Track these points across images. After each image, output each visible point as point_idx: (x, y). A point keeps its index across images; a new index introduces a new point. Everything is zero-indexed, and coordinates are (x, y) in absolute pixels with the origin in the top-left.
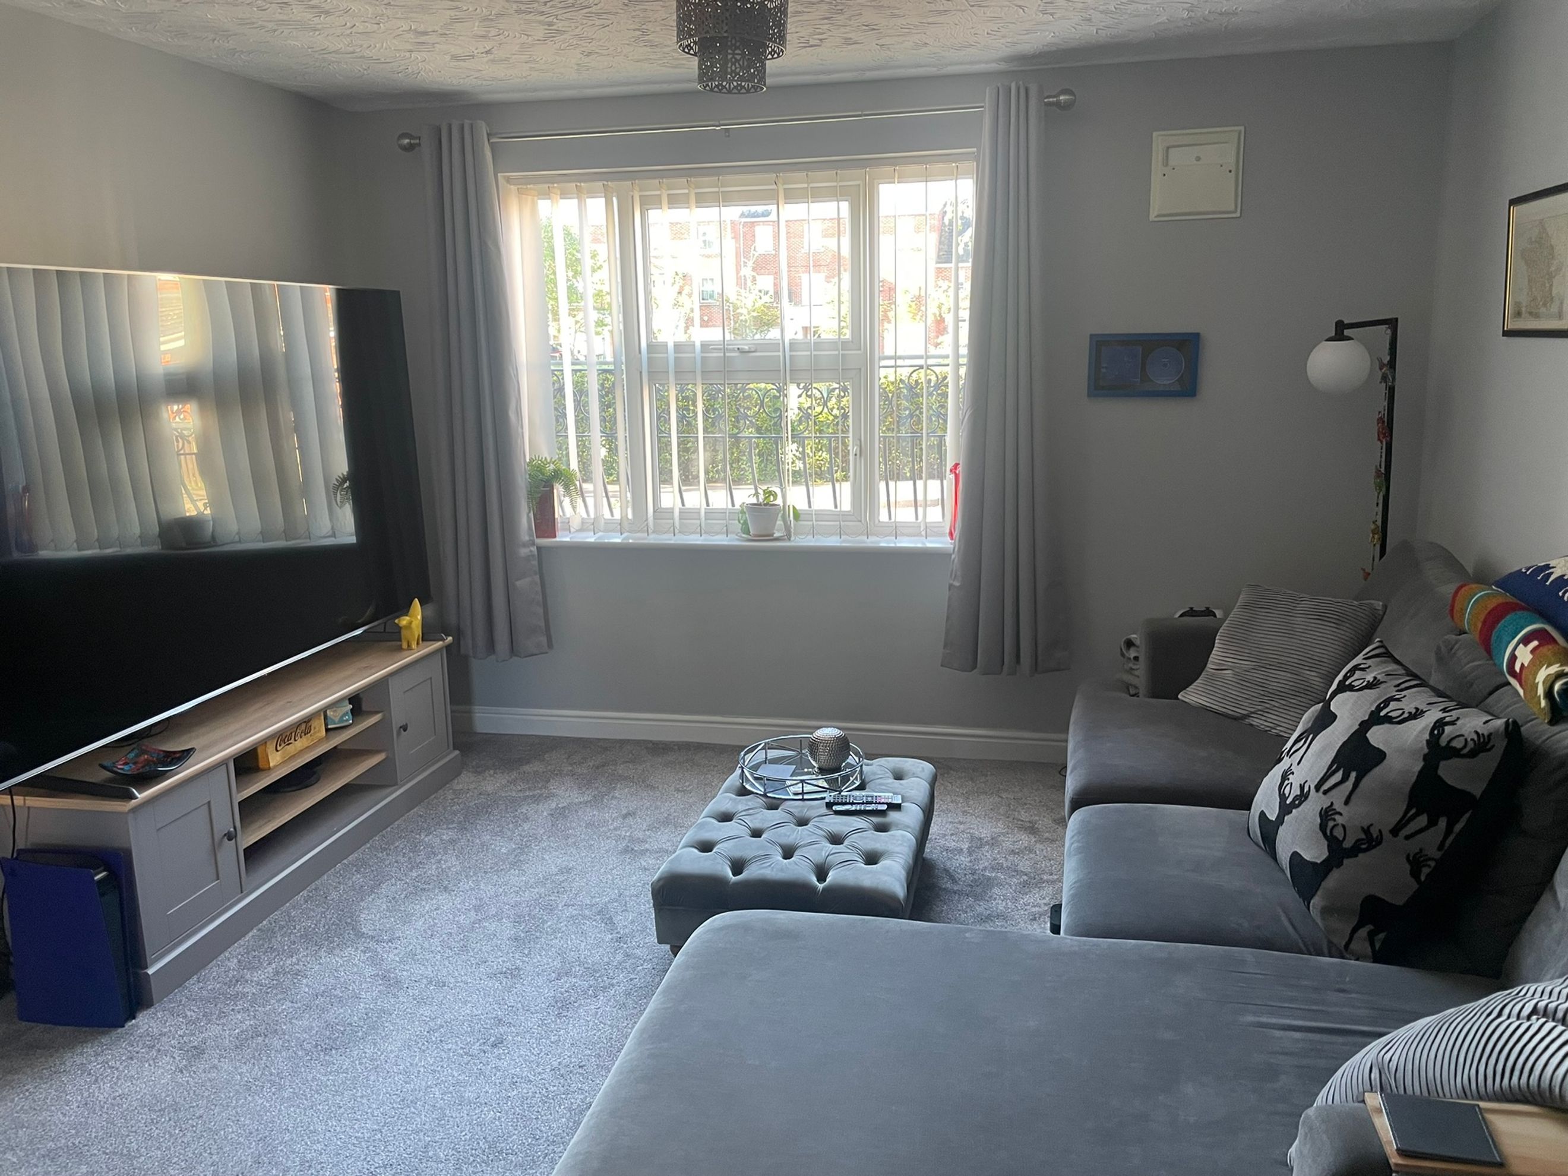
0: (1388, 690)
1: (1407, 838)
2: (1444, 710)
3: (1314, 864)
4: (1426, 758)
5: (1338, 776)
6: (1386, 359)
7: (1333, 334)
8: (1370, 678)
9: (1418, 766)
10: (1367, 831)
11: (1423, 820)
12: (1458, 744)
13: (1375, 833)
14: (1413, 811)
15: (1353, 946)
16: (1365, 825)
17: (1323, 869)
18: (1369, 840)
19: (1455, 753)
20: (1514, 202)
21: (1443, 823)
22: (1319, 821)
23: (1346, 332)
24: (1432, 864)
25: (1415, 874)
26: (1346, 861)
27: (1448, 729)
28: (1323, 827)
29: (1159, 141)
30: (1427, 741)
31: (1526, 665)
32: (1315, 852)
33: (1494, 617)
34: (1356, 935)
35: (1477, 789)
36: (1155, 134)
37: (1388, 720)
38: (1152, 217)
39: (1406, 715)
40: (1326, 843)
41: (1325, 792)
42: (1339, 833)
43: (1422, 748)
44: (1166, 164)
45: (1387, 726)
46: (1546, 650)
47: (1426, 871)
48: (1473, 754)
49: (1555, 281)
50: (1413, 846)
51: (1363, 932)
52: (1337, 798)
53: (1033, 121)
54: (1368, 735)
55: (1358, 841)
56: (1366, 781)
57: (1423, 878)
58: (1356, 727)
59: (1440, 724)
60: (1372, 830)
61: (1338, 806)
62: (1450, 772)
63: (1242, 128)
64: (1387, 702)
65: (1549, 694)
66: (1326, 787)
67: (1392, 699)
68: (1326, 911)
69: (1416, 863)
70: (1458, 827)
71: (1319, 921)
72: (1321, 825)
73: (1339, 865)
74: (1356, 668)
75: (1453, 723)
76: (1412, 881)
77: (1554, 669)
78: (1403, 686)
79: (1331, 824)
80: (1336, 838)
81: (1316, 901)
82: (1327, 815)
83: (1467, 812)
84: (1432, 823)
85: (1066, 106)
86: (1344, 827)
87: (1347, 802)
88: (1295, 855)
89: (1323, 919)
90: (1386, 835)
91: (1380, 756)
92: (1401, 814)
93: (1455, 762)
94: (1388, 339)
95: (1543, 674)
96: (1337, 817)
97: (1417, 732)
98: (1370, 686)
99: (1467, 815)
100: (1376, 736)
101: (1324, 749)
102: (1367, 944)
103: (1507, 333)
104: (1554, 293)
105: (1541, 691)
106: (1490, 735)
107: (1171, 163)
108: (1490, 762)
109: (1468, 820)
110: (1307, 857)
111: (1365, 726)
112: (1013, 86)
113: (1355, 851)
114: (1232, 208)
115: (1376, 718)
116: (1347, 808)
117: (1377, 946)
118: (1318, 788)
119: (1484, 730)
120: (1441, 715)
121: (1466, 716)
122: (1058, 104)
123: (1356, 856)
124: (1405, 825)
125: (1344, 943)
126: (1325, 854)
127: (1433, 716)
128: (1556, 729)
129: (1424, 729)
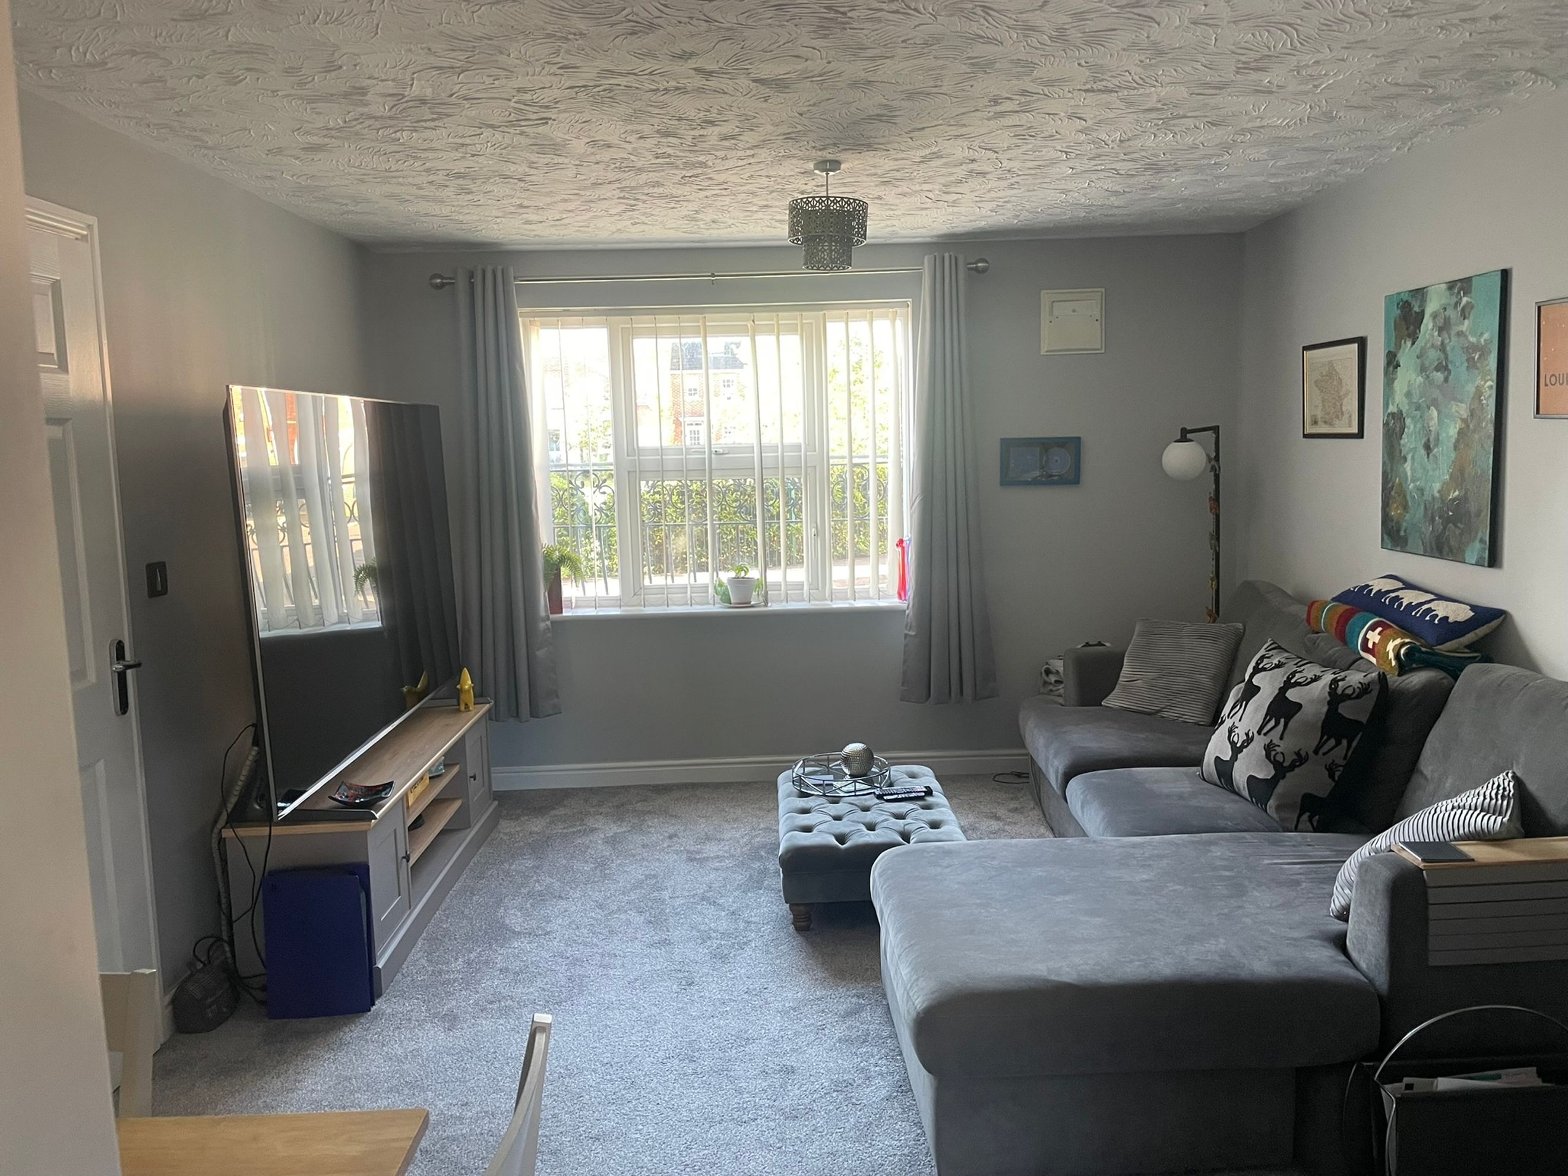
0: (1291, 667)
1: (1324, 754)
2: (1334, 673)
3: (1266, 780)
4: (1329, 703)
5: (1272, 723)
6: (1213, 455)
7: (1179, 437)
8: (1276, 661)
9: (1325, 709)
10: (1298, 754)
11: (1332, 742)
12: (1349, 691)
13: (1303, 754)
14: (1325, 737)
15: (1300, 826)
16: (1296, 750)
17: (1272, 783)
18: (1300, 759)
19: (1347, 697)
20: (1305, 348)
21: (1345, 742)
22: (1264, 752)
23: (1189, 436)
24: (1341, 769)
25: (1331, 776)
26: (1288, 775)
27: (1340, 683)
28: (1268, 756)
29: (1046, 296)
30: (1329, 693)
31: (1377, 642)
32: (1265, 772)
33: (1344, 619)
34: (1301, 820)
35: (1364, 719)
36: (1043, 292)
37: (1298, 684)
38: (1042, 353)
39: (1309, 680)
40: (1272, 766)
41: (1265, 734)
42: (1280, 758)
43: (1326, 698)
44: (1051, 313)
45: (1298, 688)
46: (1388, 632)
47: (1337, 774)
48: (1358, 697)
49: (1345, 402)
50: (1328, 760)
51: (1306, 816)
52: (1275, 736)
53: (961, 282)
54: (1287, 695)
55: (1294, 761)
56: (1291, 724)
57: (1336, 779)
58: (1277, 692)
59: (1335, 681)
60: (1301, 752)
61: (1276, 741)
62: (1345, 710)
63: (1103, 290)
64: (1293, 674)
65: (1397, 656)
66: (1265, 730)
67: (1295, 672)
68: (1279, 808)
69: (1331, 770)
70: (1355, 744)
71: (1275, 816)
72: (1266, 755)
73: (1284, 777)
74: (1262, 658)
75: (1343, 680)
76: (1330, 781)
77: (1398, 641)
78: (1299, 664)
79: (1273, 753)
80: (1278, 761)
81: (1272, 803)
82: (1269, 748)
83: (1357, 734)
84: (1338, 743)
85: (984, 271)
86: (1282, 753)
87: (1281, 738)
88: (1251, 779)
89: (1277, 813)
90: (1311, 753)
91: (1298, 706)
92: (1318, 740)
93: (1349, 703)
94: (1213, 441)
95: (1391, 646)
96: (1276, 748)
97: (1320, 688)
98: (1278, 666)
99: (1359, 736)
100: (1292, 695)
101: (1256, 710)
102: (1309, 824)
103: (1305, 436)
104: (1344, 409)
105: (1391, 655)
106: (1369, 684)
107: (1056, 313)
108: (1370, 701)
109: (1360, 739)
110: (1260, 776)
111: (1283, 690)
112: (947, 255)
113: (1292, 767)
114: (1099, 347)
115: (1288, 685)
116: (1282, 742)
117: (1315, 824)
118: (1259, 732)
119: (1365, 681)
120: (1333, 676)
121: (1350, 675)
122: (976, 269)
123: (1293, 770)
124: (1321, 747)
125: (1294, 826)
126: (1273, 772)
127: (1328, 677)
128: (1404, 678)
129: (1324, 687)
